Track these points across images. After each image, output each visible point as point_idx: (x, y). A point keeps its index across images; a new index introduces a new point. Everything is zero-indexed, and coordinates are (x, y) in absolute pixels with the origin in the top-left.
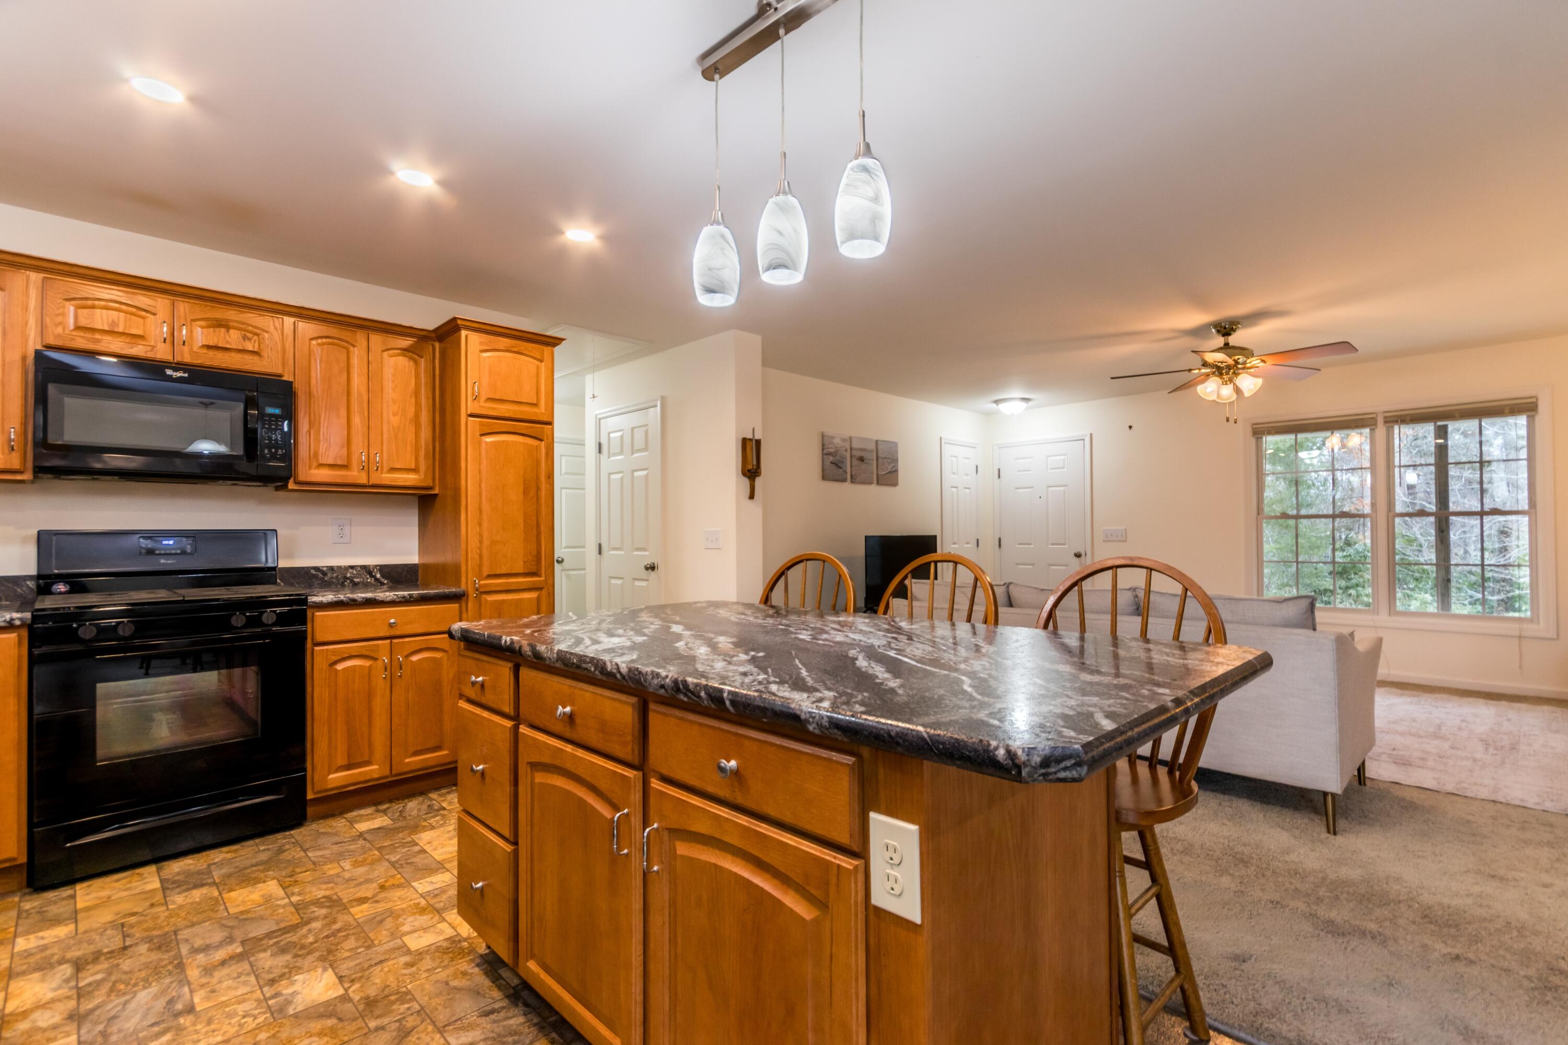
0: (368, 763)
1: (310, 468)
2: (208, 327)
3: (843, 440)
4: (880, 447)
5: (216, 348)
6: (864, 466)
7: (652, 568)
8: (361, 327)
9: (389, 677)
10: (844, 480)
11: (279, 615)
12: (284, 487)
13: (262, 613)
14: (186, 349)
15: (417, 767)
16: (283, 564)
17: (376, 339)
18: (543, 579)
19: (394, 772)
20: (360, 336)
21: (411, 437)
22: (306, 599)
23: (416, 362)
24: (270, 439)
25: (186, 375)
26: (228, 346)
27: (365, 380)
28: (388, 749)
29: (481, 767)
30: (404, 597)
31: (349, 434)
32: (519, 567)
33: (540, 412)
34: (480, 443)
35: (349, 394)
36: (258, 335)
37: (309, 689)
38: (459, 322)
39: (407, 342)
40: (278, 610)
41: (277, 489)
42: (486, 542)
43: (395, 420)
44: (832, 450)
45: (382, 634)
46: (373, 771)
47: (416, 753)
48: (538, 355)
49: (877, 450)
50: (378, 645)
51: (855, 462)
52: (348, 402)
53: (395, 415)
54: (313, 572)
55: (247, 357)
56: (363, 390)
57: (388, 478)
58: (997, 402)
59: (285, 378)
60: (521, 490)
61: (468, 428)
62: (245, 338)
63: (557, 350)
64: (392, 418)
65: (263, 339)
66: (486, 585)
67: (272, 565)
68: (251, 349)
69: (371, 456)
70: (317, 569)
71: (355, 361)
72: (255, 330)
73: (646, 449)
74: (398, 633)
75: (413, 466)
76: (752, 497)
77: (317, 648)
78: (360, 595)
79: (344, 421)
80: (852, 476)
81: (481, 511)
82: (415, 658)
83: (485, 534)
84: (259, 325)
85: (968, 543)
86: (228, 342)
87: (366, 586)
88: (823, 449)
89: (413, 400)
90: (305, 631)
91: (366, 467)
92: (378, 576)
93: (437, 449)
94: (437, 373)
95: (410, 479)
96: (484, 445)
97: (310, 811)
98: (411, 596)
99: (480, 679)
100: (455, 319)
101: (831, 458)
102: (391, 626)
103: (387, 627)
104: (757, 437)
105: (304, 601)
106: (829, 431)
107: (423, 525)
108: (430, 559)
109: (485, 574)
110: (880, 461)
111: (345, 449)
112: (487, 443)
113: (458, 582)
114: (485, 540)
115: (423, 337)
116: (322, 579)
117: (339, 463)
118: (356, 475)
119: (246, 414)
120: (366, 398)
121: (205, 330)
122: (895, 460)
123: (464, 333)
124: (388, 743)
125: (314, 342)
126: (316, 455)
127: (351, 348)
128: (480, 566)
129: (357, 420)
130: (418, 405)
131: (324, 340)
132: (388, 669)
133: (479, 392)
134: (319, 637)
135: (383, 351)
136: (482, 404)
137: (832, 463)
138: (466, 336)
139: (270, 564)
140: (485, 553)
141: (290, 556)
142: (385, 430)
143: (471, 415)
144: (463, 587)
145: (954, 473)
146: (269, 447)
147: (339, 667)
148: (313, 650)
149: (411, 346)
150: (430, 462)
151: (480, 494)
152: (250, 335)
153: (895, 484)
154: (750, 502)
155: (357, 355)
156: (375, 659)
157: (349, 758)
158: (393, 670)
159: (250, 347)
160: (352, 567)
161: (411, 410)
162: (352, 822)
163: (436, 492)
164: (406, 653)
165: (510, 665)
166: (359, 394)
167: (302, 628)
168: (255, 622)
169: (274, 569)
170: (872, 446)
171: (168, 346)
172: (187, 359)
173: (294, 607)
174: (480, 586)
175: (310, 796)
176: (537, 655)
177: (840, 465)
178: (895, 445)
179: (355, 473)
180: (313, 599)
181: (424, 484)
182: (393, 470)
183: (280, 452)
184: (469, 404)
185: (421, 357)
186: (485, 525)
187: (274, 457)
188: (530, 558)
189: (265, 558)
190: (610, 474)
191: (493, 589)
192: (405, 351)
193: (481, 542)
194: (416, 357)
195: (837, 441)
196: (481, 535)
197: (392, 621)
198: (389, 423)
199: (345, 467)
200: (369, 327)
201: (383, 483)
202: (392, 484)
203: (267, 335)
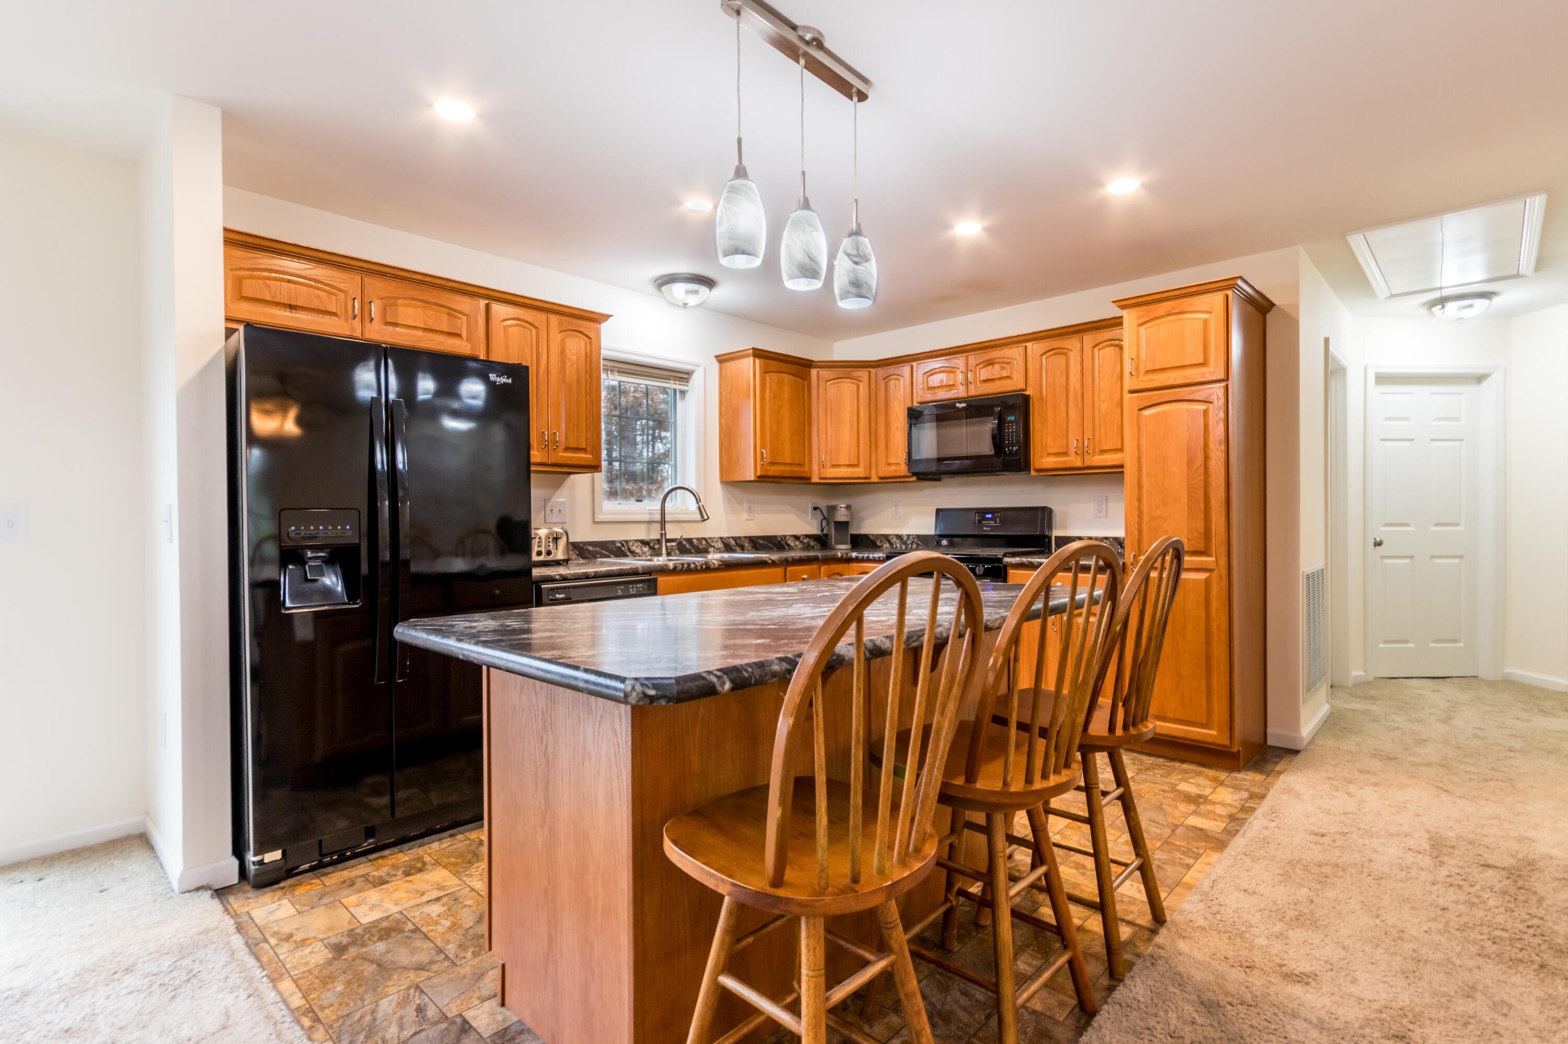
1: (1040, 458)
2: (984, 367)
5: (987, 381)
8: (1077, 332)
12: (1026, 473)
14: (972, 386)
17: (1086, 338)
18: (1212, 558)
20: (1077, 340)
21: (1117, 419)
23: (1121, 348)
24: (1010, 439)
26: (995, 377)
31: (1068, 427)
33: (1210, 371)
34: (1138, 419)
36: (1009, 363)
39: (1113, 332)
42: (1146, 518)
43: (1103, 407)
52: (1067, 399)
55: (1004, 382)
56: (1078, 385)
57: (1096, 460)
59: (1026, 391)
60: (1184, 460)
61: (1127, 406)
62: (1002, 368)
64: (1103, 404)
65: (1012, 365)
67: (1046, 534)
68: (1005, 375)
69: (1085, 441)
71: (1072, 363)
72: (1008, 360)
81: (1140, 486)
83: (1145, 510)
84: (1009, 356)
86: (993, 375)
89: (1119, 384)
91: (1081, 452)
95: (1117, 458)
96: (1143, 420)
111: (1065, 438)
112: (1146, 416)
114: (1145, 515)
117: (1061, 451)
118: (1074, 460)
120: (1079, 393)
121: (983, 370)
123: (1124, 313)
125: (1045, 356)
126: (1046, 446)
127: (1070, 353)
130: (1122, 388)
131: (1050, 353)
135: (1092, 347)
136: (1141, 379)
140: (1145, 529)
142: (1096, 419)
143: (1132, 392)
146: (1009, 446)
151: (1139, 470)
152: (1004, 365)
155: (1074, 357)
160: (1106, 538)
161: (1117, 394)
166: (1075, 390)
169: (1048, 537)
171: (962, 388)
172: (973, 392)
179: (1072, 458)
182: (1103, 452)
183: (1014, 449)
184: (1128, 381)
186: (1144, 499)
187: (1013, 452)
192: (1111, 341)
193: (1140, 517)
194: (1121, 343)
196: (1140, 511)
198: (1099, 409)
199: (1065, 454)
200: (1083, 331)
201: (1094, 464)
202: (1103, 464)
203: (1015, 362)
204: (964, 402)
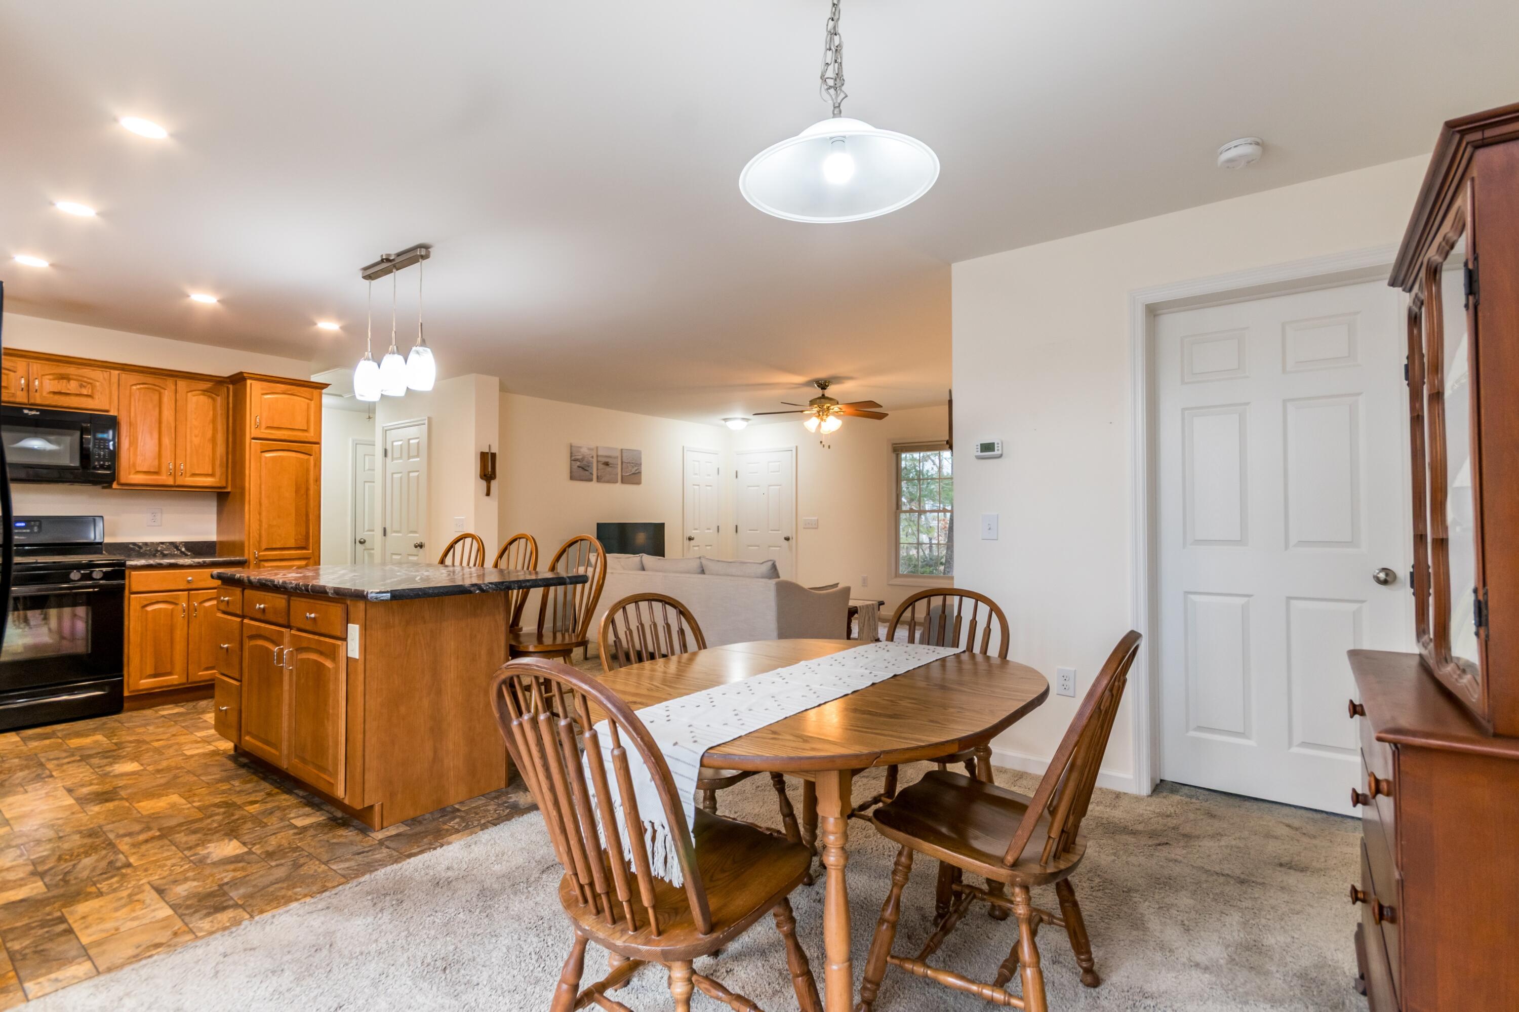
0: (170, 674)
1: (129, 474)
2: (54, 379)
3: (590, 449)
4: (624, 455)
5: (60, 393)
6: (608, 469)
7: (421, 546)
8: (172, 376)
9: (186, 617)
10: (591, 480)
11: (105, 573)
12: (110, 487)
13: (92, 572)
14: (37, 394)
15: (207, 678)
16: (107, 540)
17: (182, 384)
18: (310, 551)
19: (190, 681)
20: (170, 382)
21: (208, 451)
22: (125, 563)
23: (213, 399)
24: (99, 455)
25: (38, 413)
26: (68, 392)
27: (173, 413)
28: (186, 665)
29: (226, 646)
30: (199, 563)
31: (160, 451)
32: (292, 543)
33: (310, 436)
34: (260, 458)
35: (160, 422)
36: (91, 383)
37: (126, 623)
38: (245, 375)
39: (208, 385)
40: (104, 569)
41: (104, 488)
42: (265, 526)
43: (196, 441)
44: (579, 457)
45: (181, 588)
46: (174, 679)
47: (207, 669)
48: (307, 395)
49: (622, 457)
50: (178, 595)
51: (601, 466)
52: (160, 428)
53: (196, 436)
54: (131, 546)
55: (83, 399)
56: (172, 420)
57: (190, 481)
58: (725, 420)
59: (111, 413)
60: (294, 490)
61: (251, 448)
62: (81, 386)
63: (324, 391)
64: (194, 438)
65: (95, 386)
66: (264, 556)
67: (100, 541)
68: (85, 393)
69: (177, 465)
70: (134, 544)
71: (165, 399)
72: (89, 381)
73: (417, 456)
74: (194, 587)
75: (210, 472)
76: (488, 494)
77: (132, 596)
78: (166, 561)
79: (157, 441)
80: (598, 477)
81: (260, 504)
82: (207, 604)
83: (264, 520)
84: (92, 377)
85: (709, 529)
86: (68, 389)
87: (173, 556)
88: (571, 456)
89: (211, 426)
90: (124, 584)
91: (173, 473)
92: (183, 549)
93: (230, 461)
94: (231, 405)
95: (208, 481)
96: (263, 459)
97: (126, 705)
98: (204, 562)
99: (226, 599)
100: (241, 373)
101: (578, 463)
102: (189, 582)
103: (185, 582)
104: (493, 451)
105: (124, 565)
106: (576, 442)
107: (220, 512)
108: (225, 538)
109: (264, 547)
110: (624, 465)
111: (157, 461)
112: (266, 457)
113: (243, 554)
114: (264, 524)
115: (219, 382)
116: (138, 551)
117: (152, 470)
118: (165, 479)
119: (81, 438)
120: (173, 425)
121: (52, 382)
122: (639, 465)
123: (249, 382)
124: (186, 661)
125: (134, 387)
126: (134, 465)
127: (162, 391)
128: (259, 542)
129: (166, 441)
130: (215, 429)
131: (142, 386)
132: (186, 611)
133: (260, 423)
134: (135, 588)
135: (188, 392)
136: (263, 431)
137: (579, 467)
138: (251, 384)
139: (98, 540)
140: (263, 533)
141: (113, 535)
142: (188, 448)
143: (254, 439)
144: (246, 557)
145: (696, 474)
146: (99, 460)
147: (149, 608)
148: (129, 598)
149: (210, 388)
150: (224, 469)
151: (260, 493)
152: (84, 384)
153: (638, 482)
154: (487, 497)
155: (167, 396)
156: (176, 604)
157: (155, 670)
158: (189, 612)
159: (85, 392)
160: (162, 543)
161: (209, 434)
162: (156, 712)
163: (229, 490)
164: (200, 601)
165: (241, 589)
166: (168, 422)
167: (122, 582)
168: (88, 577)
169: (100, 543)
170: (618, 454)
171: (24, 393)
172: (38, 401)
173: (116, 568)
174: (259, 556)
175: (126, 694)
176: (250, 581)
177: (587, 468)
178: (639, 453)
179: (164, 477)
180: (129, 563)
181: (219, 485)
182: (194, 475)
183: (107, 464)
184: (252, 431)
185: (218, 396)
186: (264, 514)
187: (102, 467)
188: (300, 537)
189: (94, 535)
190: (393, 474)
191: (271, 558)
192: (205, 391)
193: (260, 525)
194: (214, 396)
195: (584, 450)
196: (260, 521)
197: (190, 578)
198: (191, 442)
199: (156, 473)
200: (177, 376)
201: (186, 484)
202: (193, 484)
203: (98, 384)
204: (37, 410)
